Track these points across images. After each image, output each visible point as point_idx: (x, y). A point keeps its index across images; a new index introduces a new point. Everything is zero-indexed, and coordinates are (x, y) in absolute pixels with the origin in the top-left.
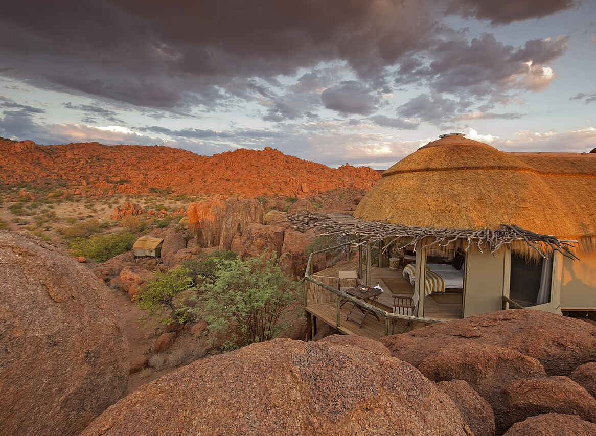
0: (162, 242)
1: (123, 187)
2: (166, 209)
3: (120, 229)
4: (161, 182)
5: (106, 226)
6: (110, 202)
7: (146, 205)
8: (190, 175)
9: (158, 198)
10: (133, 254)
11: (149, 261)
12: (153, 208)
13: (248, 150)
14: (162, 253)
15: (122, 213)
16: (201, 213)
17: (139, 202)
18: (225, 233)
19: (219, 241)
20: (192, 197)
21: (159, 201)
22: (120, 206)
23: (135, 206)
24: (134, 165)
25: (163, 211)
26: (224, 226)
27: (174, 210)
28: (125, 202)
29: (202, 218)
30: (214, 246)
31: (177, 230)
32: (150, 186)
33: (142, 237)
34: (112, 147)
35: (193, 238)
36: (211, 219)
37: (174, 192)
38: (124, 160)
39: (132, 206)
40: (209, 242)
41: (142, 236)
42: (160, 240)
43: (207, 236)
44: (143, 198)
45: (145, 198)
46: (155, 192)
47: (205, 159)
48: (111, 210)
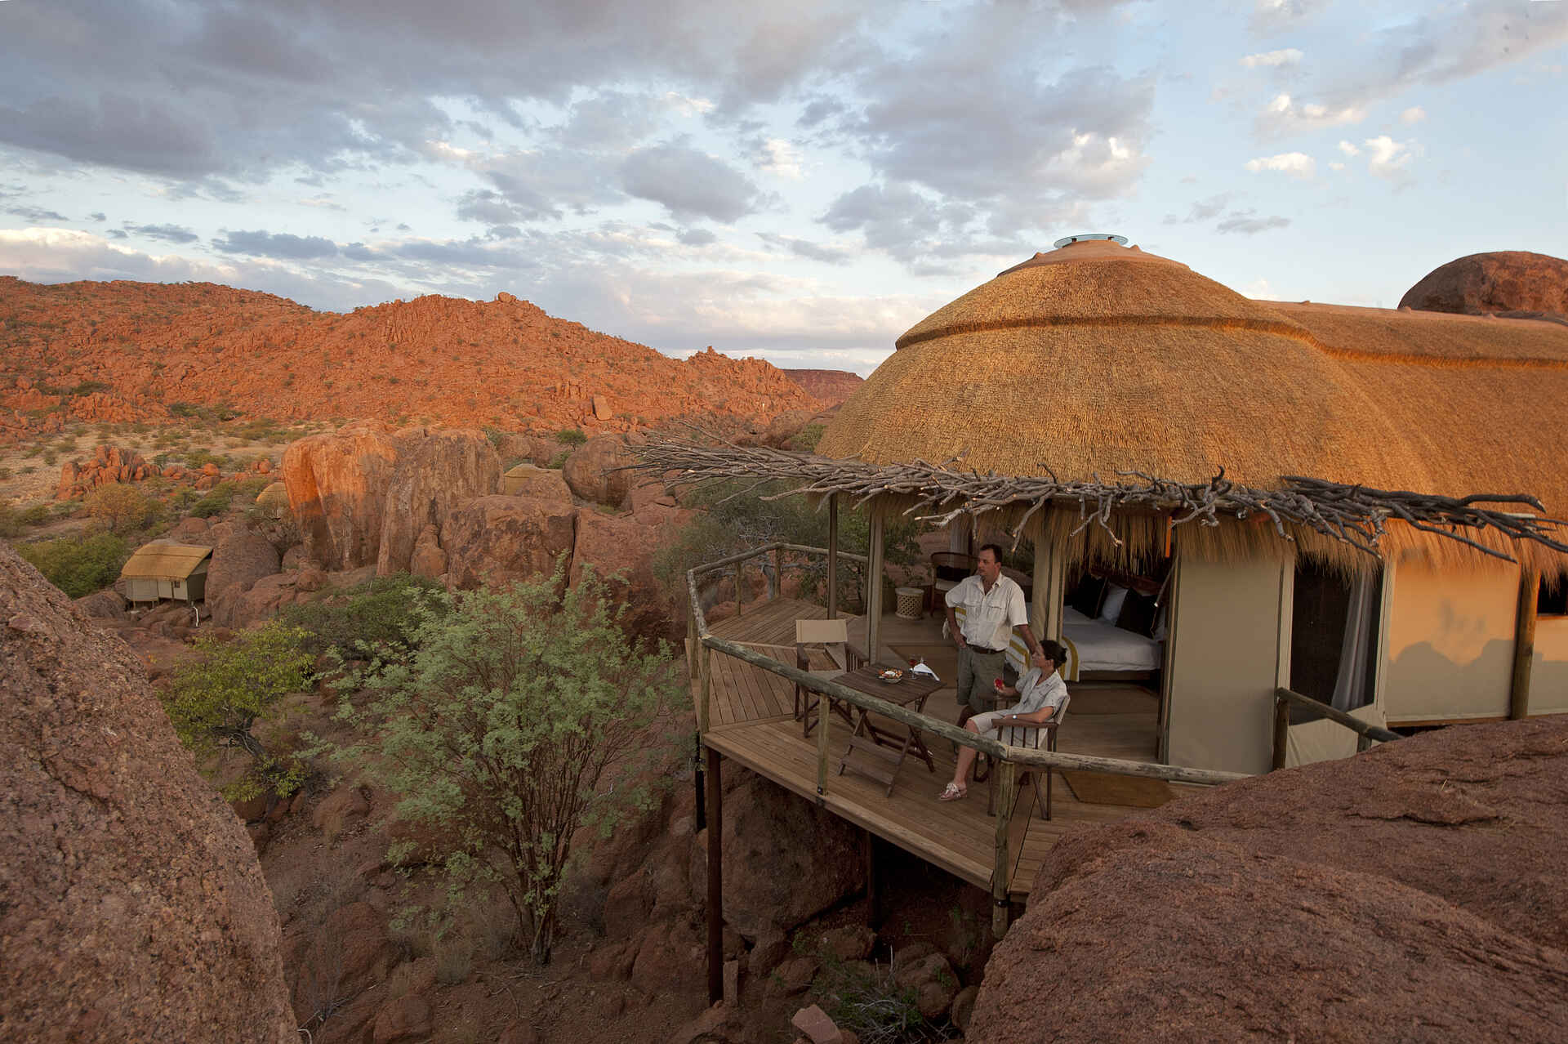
0: (209, 556)
1: (89, 402)
2: (218, 463)
3: (82, 524)
4: (203, 388)
5: (38, 518)
6: (50, 448)
7: (160, 452)
8: (287, 367)
9: (194, 432)
10: (122, 596)
11: (171, 615)
12: (178, 460)
13: (450, 300)
14: (209, 589)
15: (86, 478)
16: (322, 469)
17: (137, 445)
18: (394, 528)
19: (376, 549)
20: (291, 428)
21: (197, 440)
22: (79, 460)
23: (126, 456)
24: (123, 340)
25: (208, 468)
26: (390, 506)
27: (240, 467)
28: (95, 445)
29: (325, 484)
30: (361, 564)
31: (253, 523)
32: (171, 396)
33: (149, 545)
34: (55, 288)
35: (300, 543)
36: (351, 488)
37: (239, 414)
38: (93, 324)
39: (117, 456)
40: (347, 555)
41: (147, 543)
42: (203, 551)
43: (342, 538)
44: (150, 434)
45: (156, 432)
46: (186, 415)
47: (332, 322)
48: (53, 469)
